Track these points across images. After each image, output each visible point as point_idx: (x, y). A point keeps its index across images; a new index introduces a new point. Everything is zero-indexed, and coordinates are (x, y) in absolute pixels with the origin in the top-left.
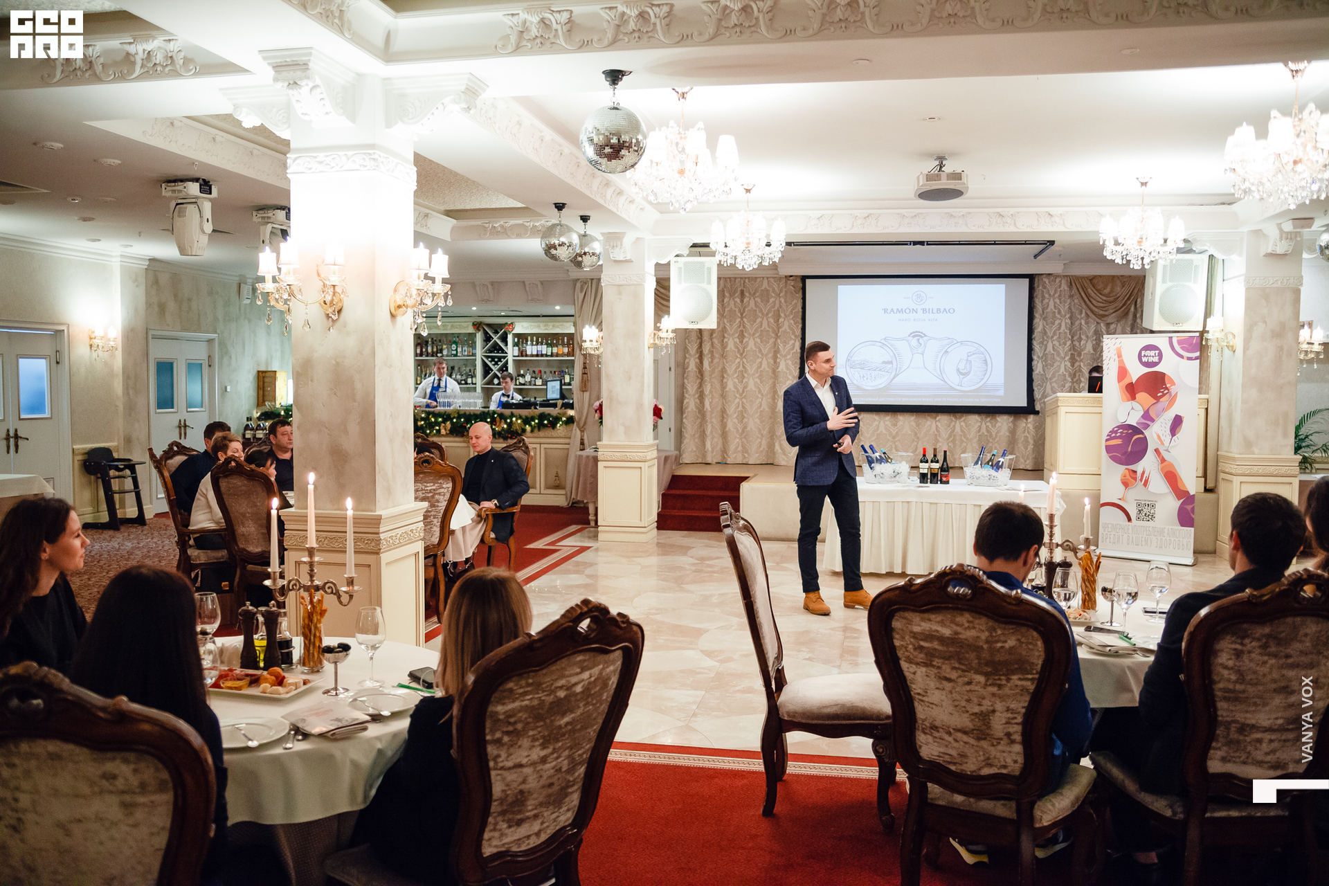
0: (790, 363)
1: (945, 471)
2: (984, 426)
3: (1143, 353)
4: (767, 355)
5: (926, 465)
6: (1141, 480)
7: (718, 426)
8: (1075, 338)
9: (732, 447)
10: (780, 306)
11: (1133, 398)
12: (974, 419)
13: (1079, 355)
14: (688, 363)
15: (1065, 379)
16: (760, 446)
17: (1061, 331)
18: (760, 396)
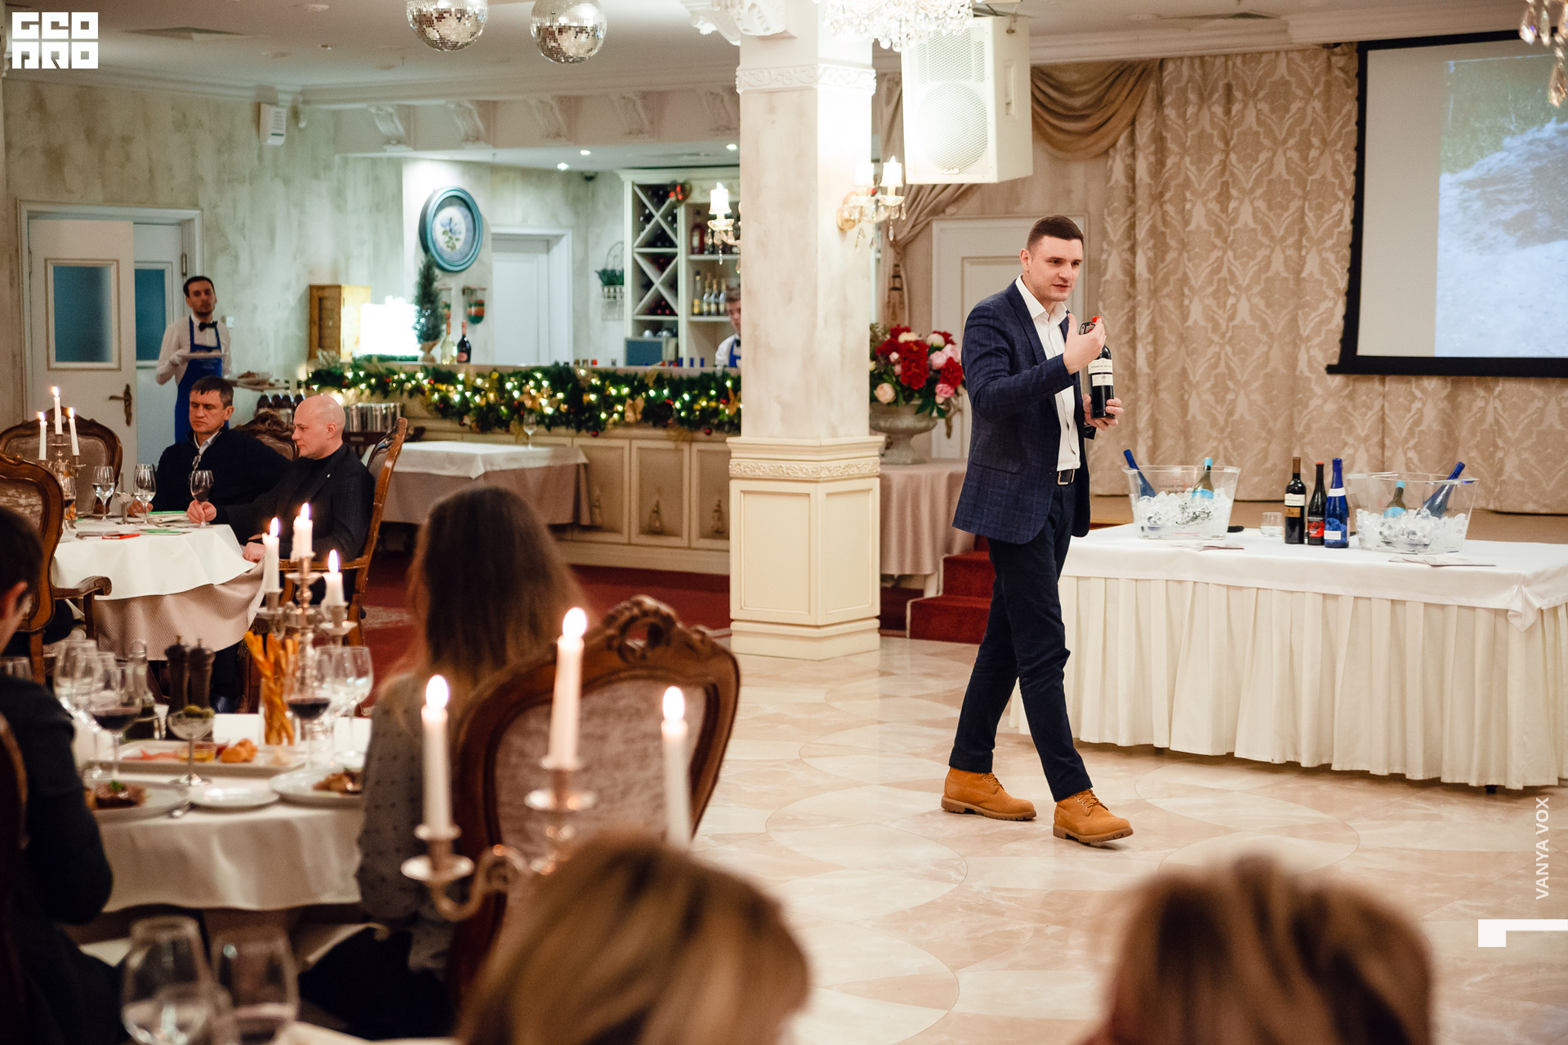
0: (1331, 257)
4: (1283, 239)
10: (1314, 122)
14: (1106, 261)
16: (1265, 458)
18: (1264, 338)
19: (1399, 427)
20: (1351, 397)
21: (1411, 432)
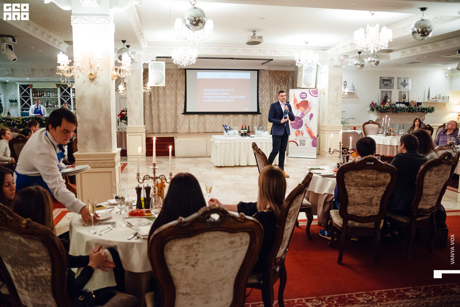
0: (181, 98)
1: (249, 132)
2: (244, 118)
3: (301, 95)
4: (173, 95)
5: (243, 131)
6: (301, 133)
7: (157, 120)
8: (271, 90)
9: (162, 127)
10: (177, 79)
11: (299, 108)
12: (241, 116)
13: (272, 95)
14: (146, 98)
15: (268, 103)
16: (172, 127)
17: (267, 88)
18: (171, 109)
19: (192, 121)
20: (185, 117)
21: (193, 122)
